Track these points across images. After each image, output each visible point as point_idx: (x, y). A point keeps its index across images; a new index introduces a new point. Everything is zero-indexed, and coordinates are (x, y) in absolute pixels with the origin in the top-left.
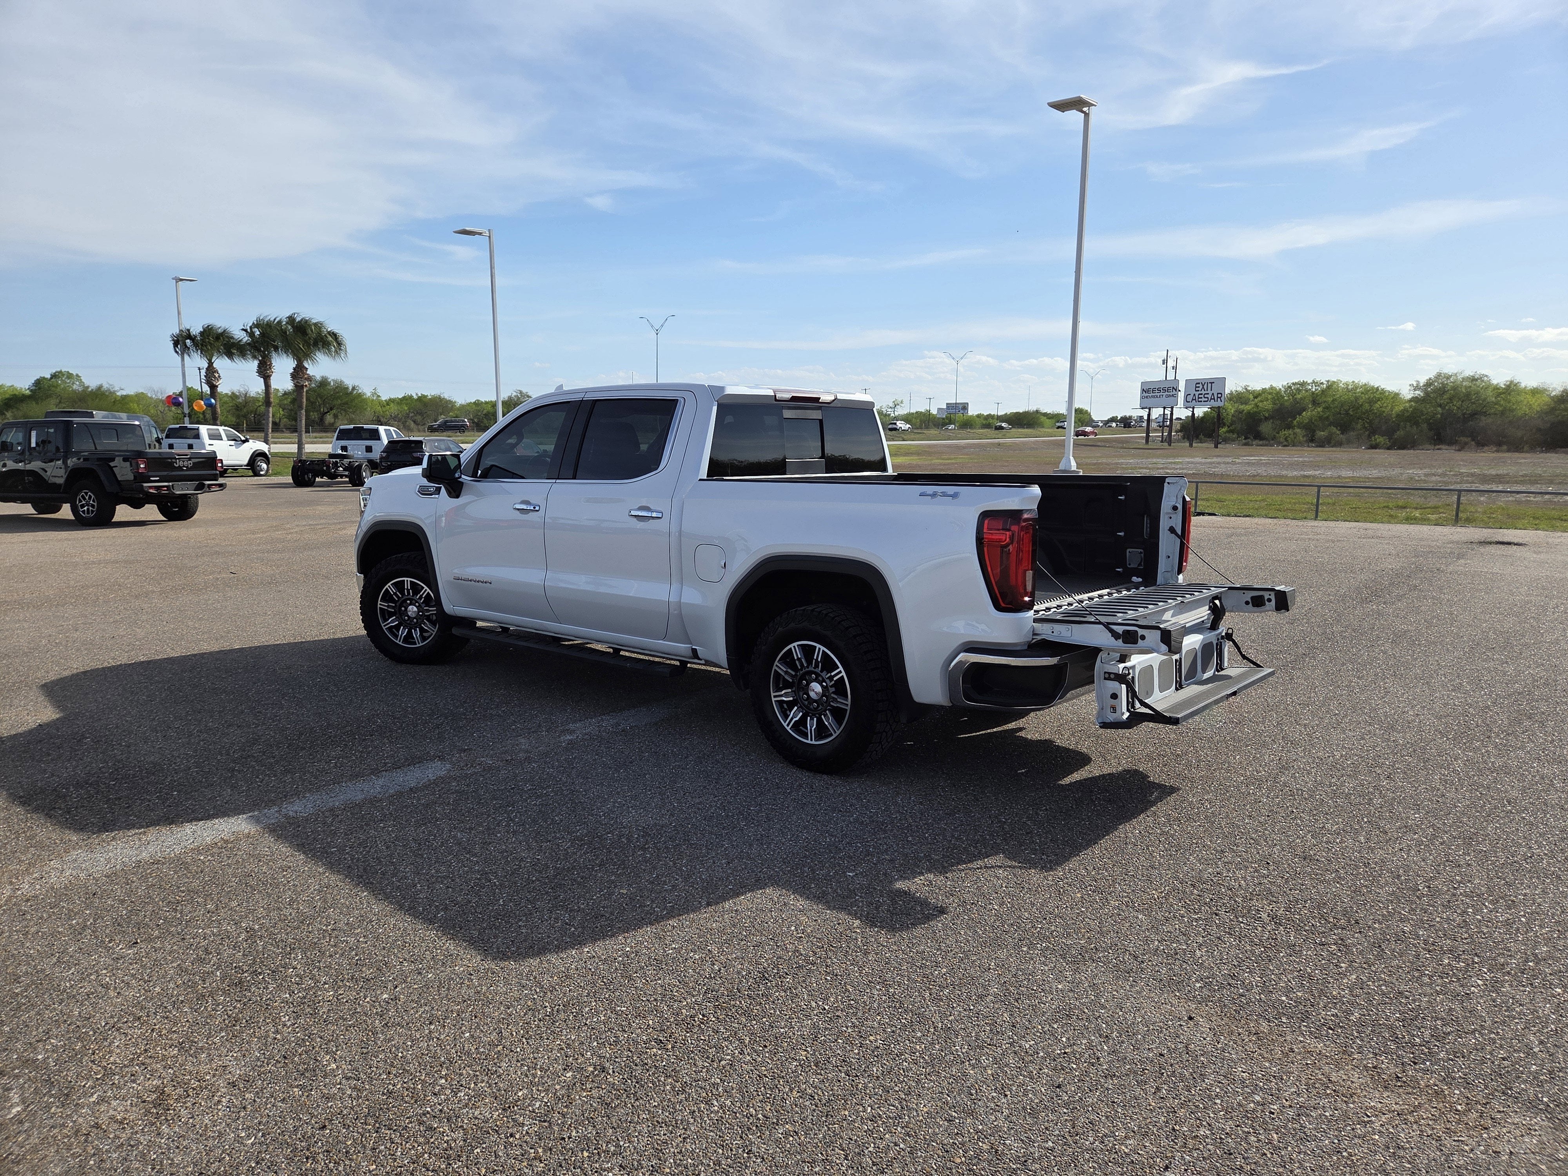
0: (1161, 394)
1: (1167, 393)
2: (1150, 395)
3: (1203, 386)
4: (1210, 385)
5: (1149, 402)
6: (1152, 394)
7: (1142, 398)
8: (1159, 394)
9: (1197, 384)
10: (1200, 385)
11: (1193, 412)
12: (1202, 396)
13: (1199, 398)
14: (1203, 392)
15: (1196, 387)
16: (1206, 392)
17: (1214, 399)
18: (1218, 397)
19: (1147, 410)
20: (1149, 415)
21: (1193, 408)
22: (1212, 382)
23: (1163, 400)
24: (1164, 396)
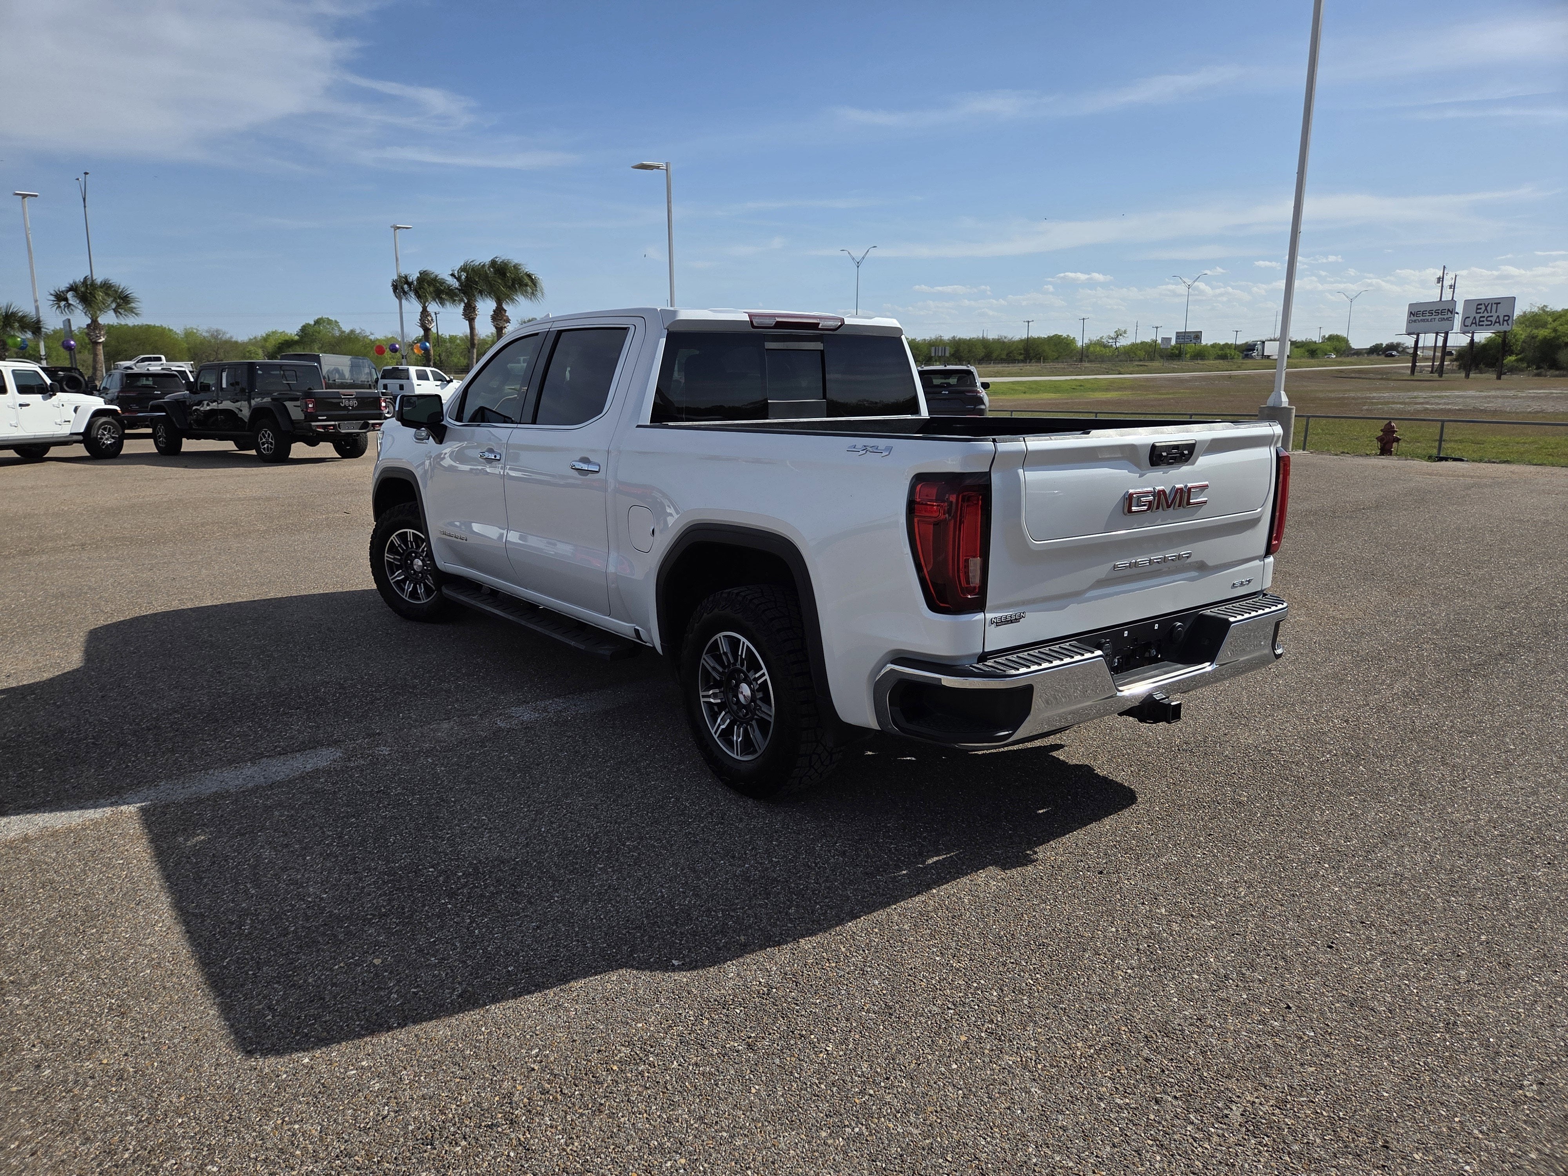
0: (1433, 317)
1: (1440, 316)
2: (1420, 318)
3: (1486, 307)
4: (1494, 306)
5: (1417, 326)
6: (1422, 318)
7: (1409, 322)
8: (1430, 318)
9: (1478, 305)
10: (1483, 307)
11: (1472, 337)
12: (1485, 319)
13: (1480, 321)
14: (1486, 314)
15: (1477, 309)
16: (1489, 314)
17: (1499, 322)
18: (1504, 320)
19: (1415, 336)
20: (1417, 342)
21: (1473, 333)
22: (1497, 302)
23: (1437, 324)
24: (1437, 320)
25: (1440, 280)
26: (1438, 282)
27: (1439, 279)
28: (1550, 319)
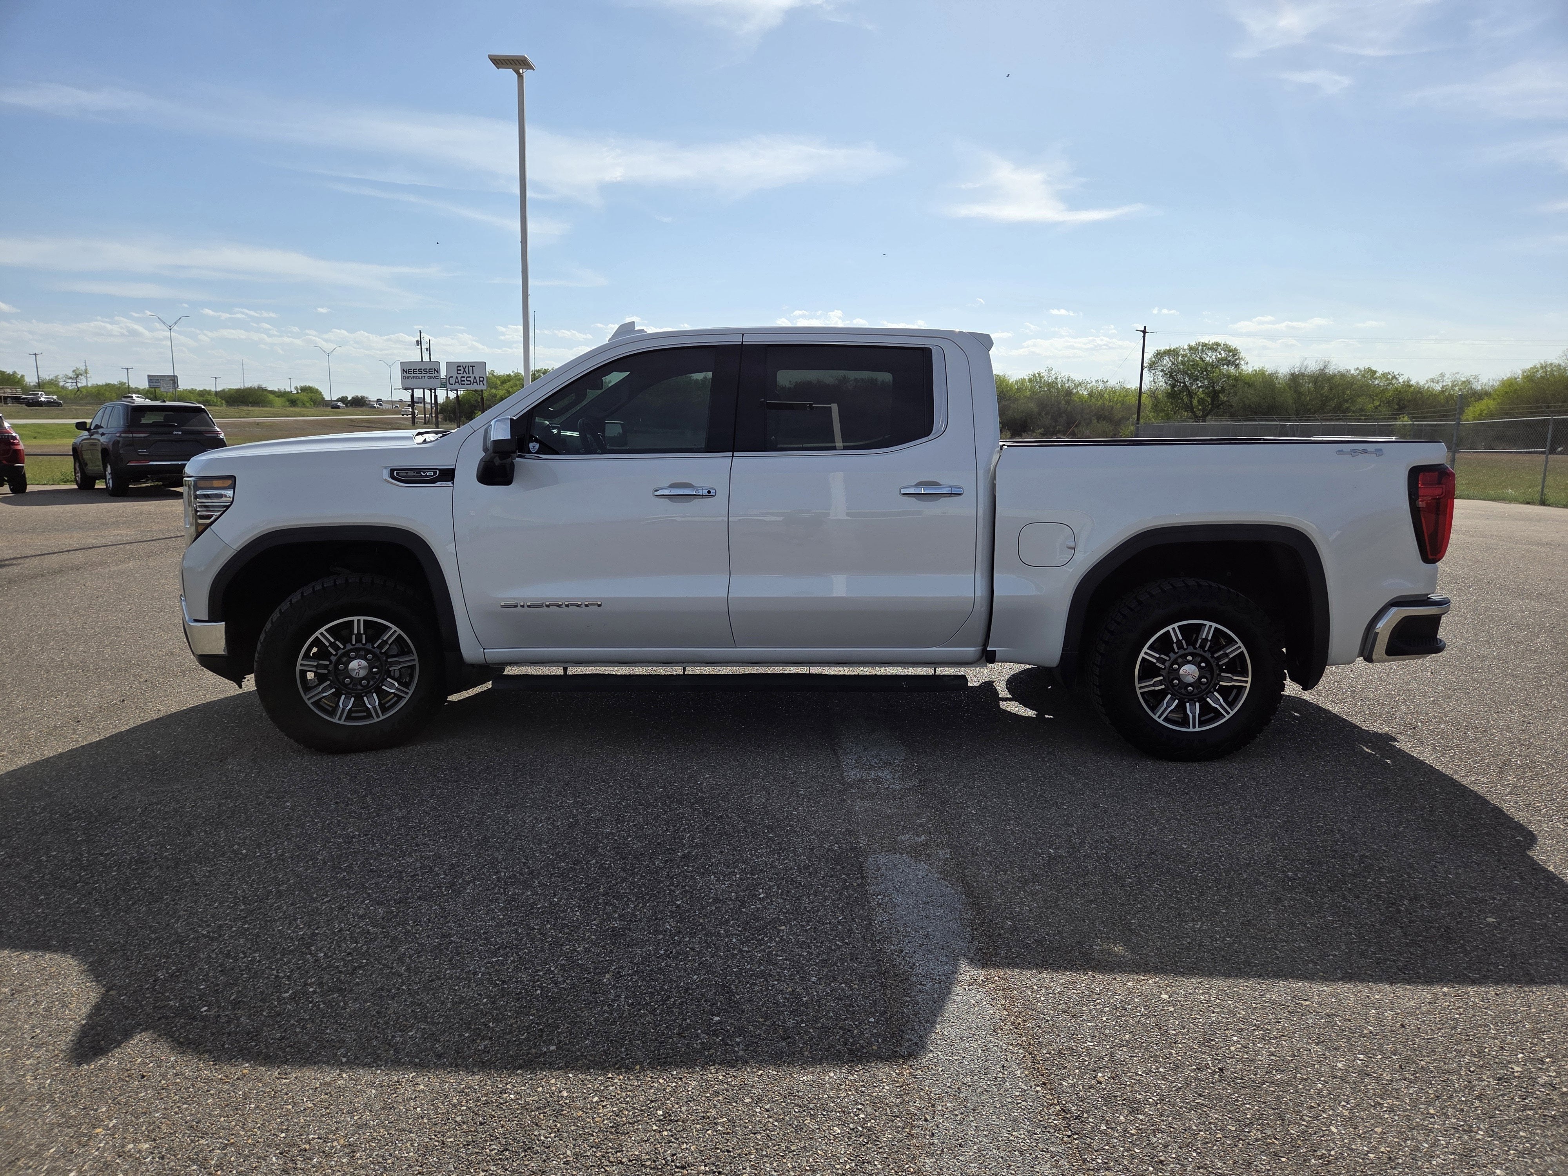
0: (422, 375)
1: (428, 374)
2: (412, 375)
3: (464, 369)
4: (471, 368)
5: (411, 383)
6: (413, 375)
7: (403, 378)
8: (420, 375)
9: (458, 367)
10: (461, 368)
11: (457, 394)
12: (465, 379)
13: (461, 381)
14: (465, 375)
15: (458, 370)
16: (468, 375)
17: (476, 382)
18: (480, 381)
19: (411, 391)
20: (412, 396)
21: (457, 391)
22: (472, 366)
23: (426, 381)
24: (426, 377)
25: (419, 343)
26: (418, 345)
27: (417, 341)
28: (499, 382)
